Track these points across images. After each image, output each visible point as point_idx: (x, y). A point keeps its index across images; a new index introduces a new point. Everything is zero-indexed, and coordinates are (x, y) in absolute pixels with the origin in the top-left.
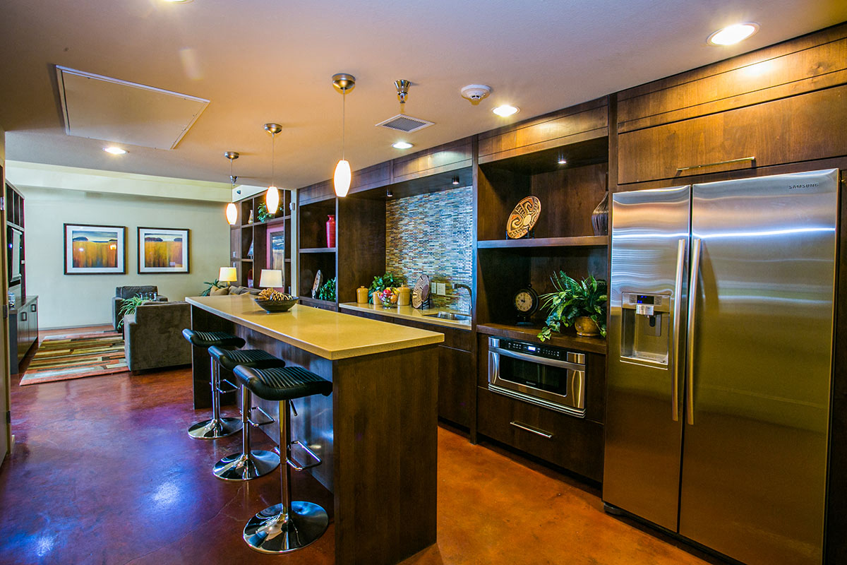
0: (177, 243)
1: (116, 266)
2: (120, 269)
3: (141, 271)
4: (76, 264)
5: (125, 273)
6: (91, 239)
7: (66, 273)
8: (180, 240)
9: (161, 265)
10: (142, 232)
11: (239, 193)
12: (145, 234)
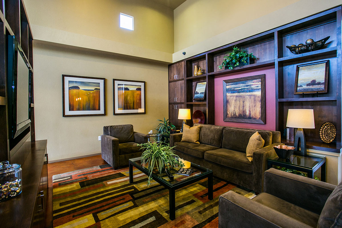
0: (138, 92)
1: (99, 109)
2: (102, 112)
3: (116, 113)
4: (71, 108)
5: (105, 114)
6: (82, 88)
7: (64, 115)
8: (139, 89)
9: (128, 107)
10: (117, 83)
11: (184, 54)
12: (119, 85)
